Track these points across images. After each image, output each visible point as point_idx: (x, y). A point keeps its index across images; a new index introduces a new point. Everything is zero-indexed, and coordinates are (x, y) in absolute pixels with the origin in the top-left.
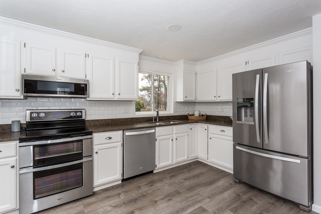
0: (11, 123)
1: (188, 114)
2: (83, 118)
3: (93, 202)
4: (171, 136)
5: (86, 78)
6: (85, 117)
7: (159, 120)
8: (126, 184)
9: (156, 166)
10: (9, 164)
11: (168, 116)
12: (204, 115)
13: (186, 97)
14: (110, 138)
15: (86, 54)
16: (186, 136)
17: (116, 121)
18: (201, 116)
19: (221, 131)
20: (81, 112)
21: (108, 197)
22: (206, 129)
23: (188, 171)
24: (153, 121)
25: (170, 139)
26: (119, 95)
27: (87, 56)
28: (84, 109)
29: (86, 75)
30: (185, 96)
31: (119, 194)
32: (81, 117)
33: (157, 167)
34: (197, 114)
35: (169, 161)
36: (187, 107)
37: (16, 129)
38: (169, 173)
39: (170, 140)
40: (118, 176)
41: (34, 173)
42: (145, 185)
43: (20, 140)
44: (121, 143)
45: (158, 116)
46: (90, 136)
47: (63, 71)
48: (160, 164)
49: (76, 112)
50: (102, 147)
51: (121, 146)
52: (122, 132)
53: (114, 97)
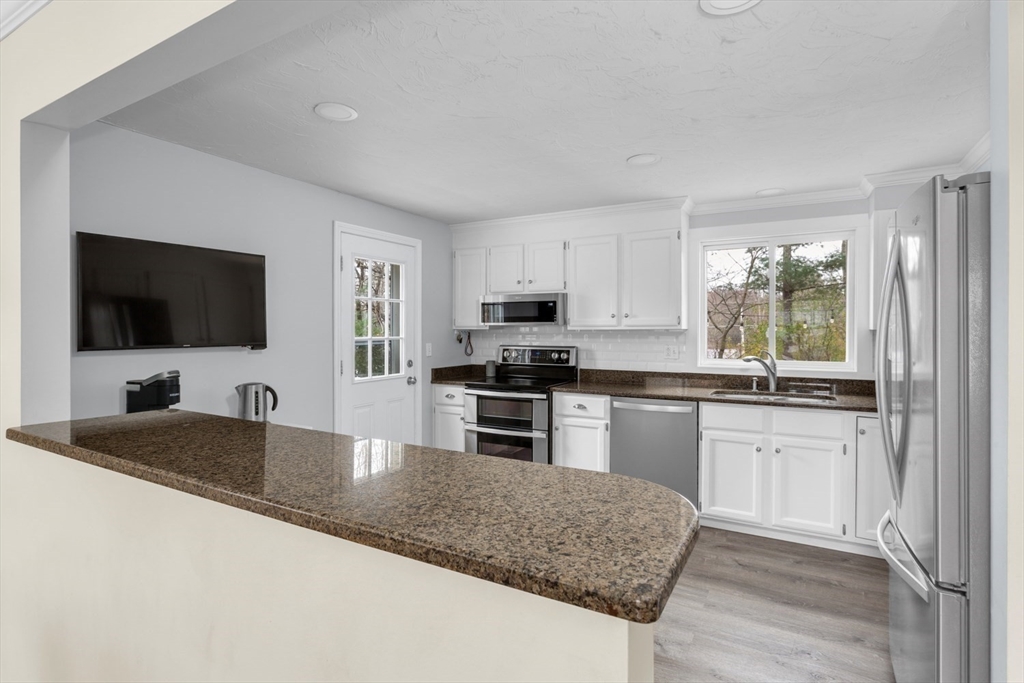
0: (486, 364)
2: (572, 363)
4: (760, 437)
5: (565, 288)
6: (577, 362)
7: (778, 388)
10: (460, 414)
14: (584, 408)
15: (565, 243)
16: (833, 454)
20: (568, 352)
24: (754, 389)
25: (753, 444)
26: (627, 317)
27: (565, 246)
28: (573, 347)
29: (565, 283)
32: (567, 361)
33: (703, 511)
37: (490, 372)
39: (753, 448)
41: (479, 433)
43: (466, 385)
44: (604, 422)
45: (774, 375)
46: (544, 396)
47: (530, 282)
48: (714, 506)
49: (560, 352)
50: (568, 421)
51: (604, 428)
52: (608, 398)
53: (619, 323)
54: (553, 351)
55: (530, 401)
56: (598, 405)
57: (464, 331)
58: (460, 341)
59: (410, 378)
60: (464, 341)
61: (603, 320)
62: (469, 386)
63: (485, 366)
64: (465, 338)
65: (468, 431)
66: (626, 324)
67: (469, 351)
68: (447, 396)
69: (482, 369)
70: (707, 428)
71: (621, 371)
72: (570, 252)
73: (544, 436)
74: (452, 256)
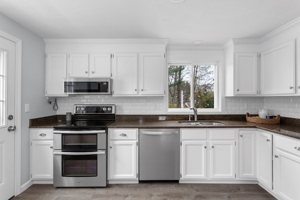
0: (66, 114)
1: (248, 114)
2: (113, 112)
3: (101, 195)
4: (205, 141)
5: (111, 76)
6: (115, 112)
7: (198, 119)
8: (142, 186)
9: (181, 176)
10: (50, 145)
11: (212, 115)
12: (276, 116)
13: (238, 90)
14: (125, 135)
15: (111, 55)
16: (232, 146)
17: (146, 118)
18: (268, 117)
19: (296, 148)
20: (111, 107)
21: (116, 195)
22: (268, 140)
23: (229, 197)
25: (202, 145)
26: (142, 90)
27: (112, 56)
28: (114, 105)
29: (111, 74)
30: (236, 89)
31: (127, 196)
32: (111, 111)
33: (182, 178)
34: (262, 114)
35: (202, 174)
36: (245, 104)
37: (68, 119)
38: (197, 191)
39: (203, 147)
40: (132, 175)
41: (63, 155)
42: (158, 196)
43: (54, 128)
44: (136, 141)
45: (196, 114)
46: (104, 131)
47: (93, 72)
48: (187, 174)
49: (107, 107)
50: (117, 142)
51: (136, 144)
52: (138, 129)
53: (138, 93)
54: (104, 107)
55: (96, 134)
56: (132, 133)
57: (53, 97)
58: (50, 103)
59: (11, 127)
60: (53, 103)
61: (130, 92)
62: (56, 129)
63: (65, 116)
64: (54, 101)
65: (55, 154)
66: (141, 94)
67: (56, 108)
68: (41, 135)
69: (63, 117)
70: (183, 140)
71: (136, 115)
72: (114, 59)
73: (104, 152)
74: (45, 56)
